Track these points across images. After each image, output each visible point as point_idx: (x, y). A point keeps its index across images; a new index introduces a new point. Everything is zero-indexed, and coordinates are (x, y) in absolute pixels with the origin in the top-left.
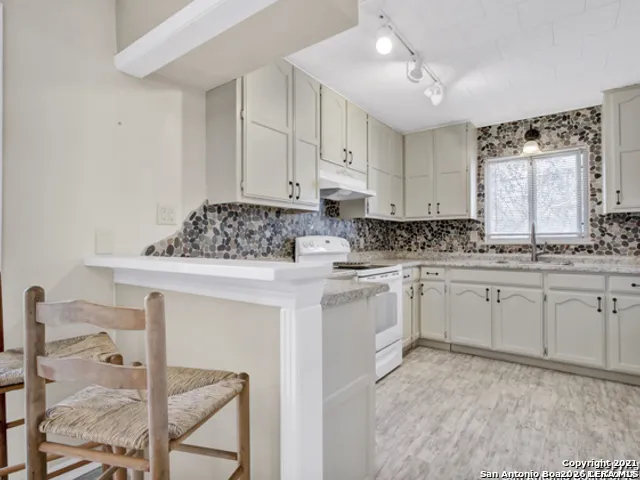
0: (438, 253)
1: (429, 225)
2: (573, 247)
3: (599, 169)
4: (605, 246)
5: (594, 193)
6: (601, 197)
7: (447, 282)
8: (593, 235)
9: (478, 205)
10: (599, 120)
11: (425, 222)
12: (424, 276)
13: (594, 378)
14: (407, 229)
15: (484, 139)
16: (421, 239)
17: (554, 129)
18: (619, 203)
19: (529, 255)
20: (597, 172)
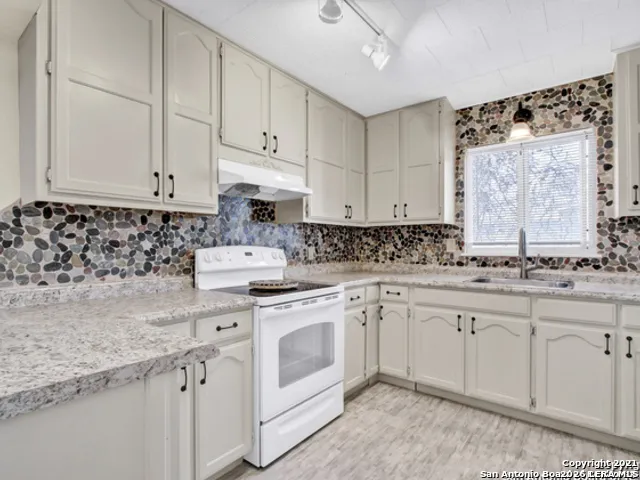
0: (409, 265)
1: (399, 231)
2: (574, 261)
3: (609, 157)
4: (617, 259)
5: (603, 189)
6: (612, 195)
7: (411, 305)
8: (600, 246)
9: (456, 207)
10: (610, 93)
11: (394, 227)
12: (384, 295)
13: (597, 443)
14: (374, 236)
15: (464, 124)
16: (390, 248)
17: (550, 107)
18: (636, 203)
19: (517, 271)
20: (607, 162)
